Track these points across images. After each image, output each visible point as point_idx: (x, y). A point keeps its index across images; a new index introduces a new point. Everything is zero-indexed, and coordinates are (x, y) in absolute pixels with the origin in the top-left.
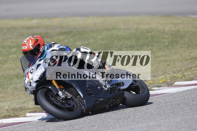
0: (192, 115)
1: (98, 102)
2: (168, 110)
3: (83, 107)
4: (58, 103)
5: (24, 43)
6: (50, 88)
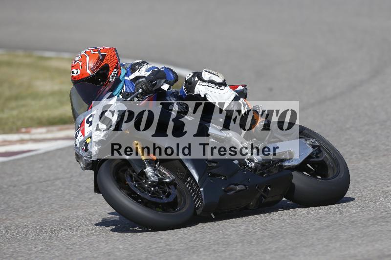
1: (232, 193)
3: (197, 202)
4: (143, 192)
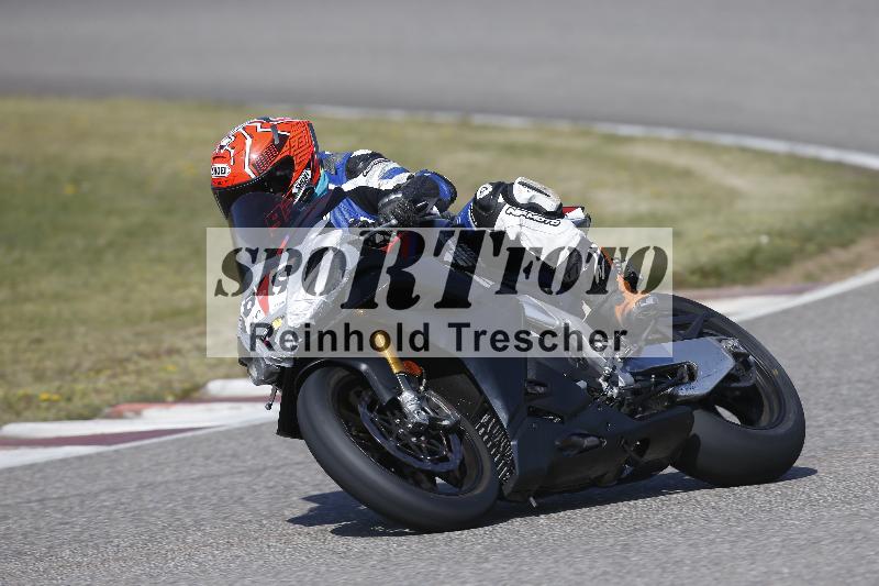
3: (502, 469)
5: (222, 147)
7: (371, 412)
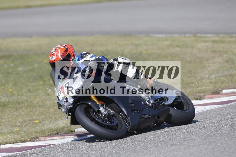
0: (158, 153)
2: (129, 148)
6: (90, 103)
7: (94, 113)
